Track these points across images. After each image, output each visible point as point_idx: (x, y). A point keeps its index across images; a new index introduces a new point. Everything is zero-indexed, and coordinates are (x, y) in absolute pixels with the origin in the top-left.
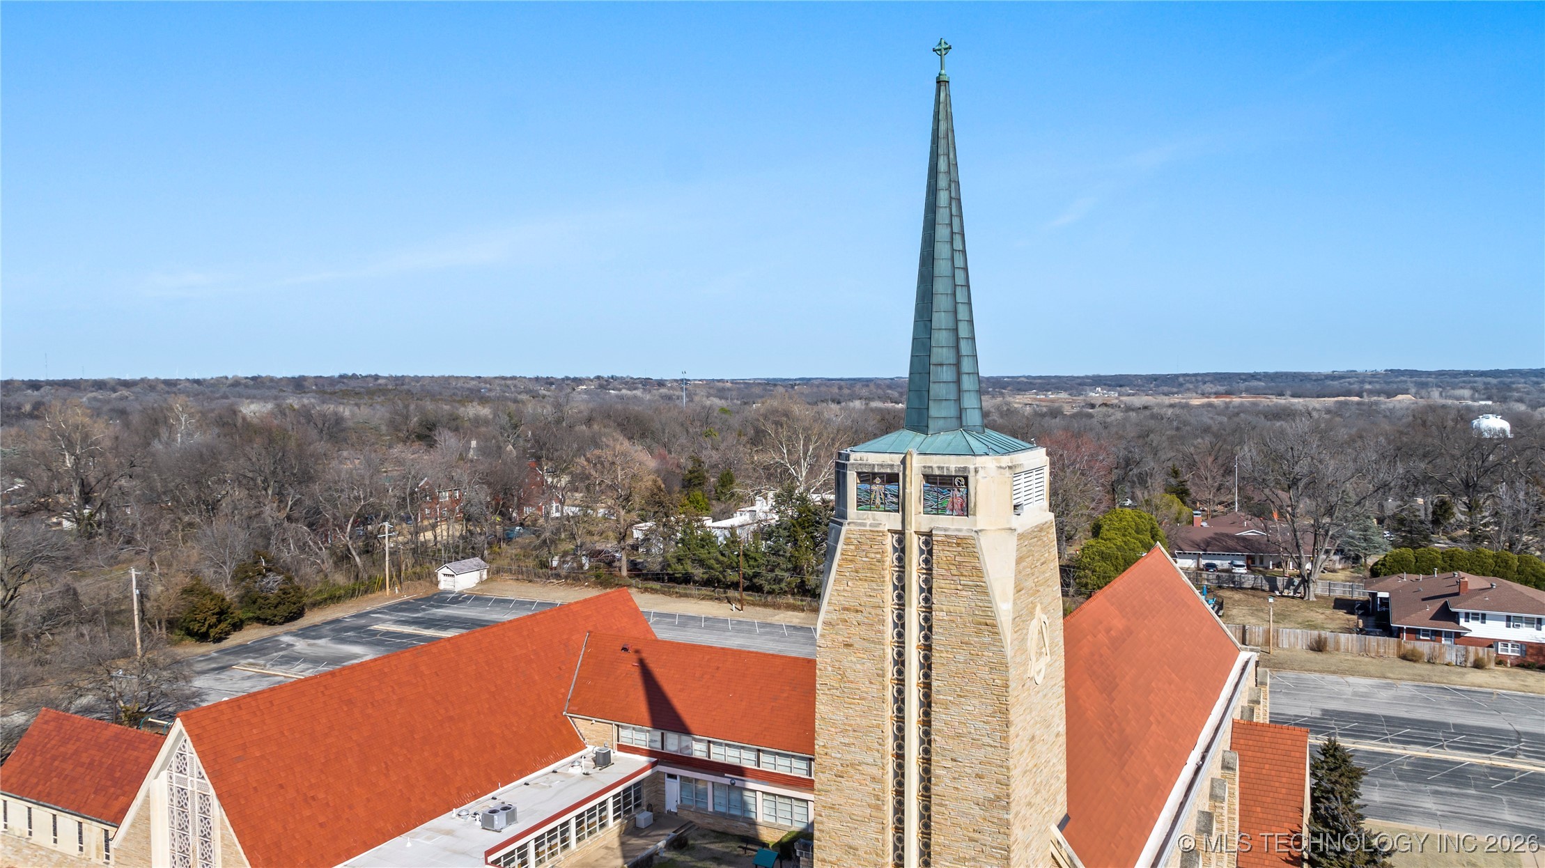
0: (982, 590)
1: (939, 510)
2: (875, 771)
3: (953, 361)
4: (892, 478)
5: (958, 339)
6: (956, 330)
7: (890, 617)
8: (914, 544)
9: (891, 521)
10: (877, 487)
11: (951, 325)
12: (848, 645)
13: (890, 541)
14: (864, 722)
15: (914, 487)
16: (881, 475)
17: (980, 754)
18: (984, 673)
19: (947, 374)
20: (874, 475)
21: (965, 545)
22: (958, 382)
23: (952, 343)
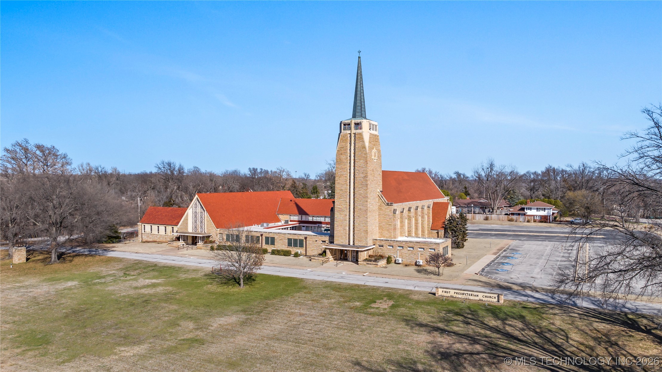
0: (363, 142)
1: (357, 129)
2: (346, 175)
3: (360, 105)
4: (349, 124)
5: (361, 102)
6: (361, 100)
7: (349, 149)
8: (353, 135)
9: (349, 132)
10: (347, 126)
11: (360, 99)
12: (341, 154)
13: (349, 135)
14: (344, 167)
15: (353, 125)
16: (347, 124)
17: (363, 169)
18: (364, 155)
19: (359, 108)
20: (346, 124)
21: (361, 134)
22: (361, 109)
23: (360, 102)
